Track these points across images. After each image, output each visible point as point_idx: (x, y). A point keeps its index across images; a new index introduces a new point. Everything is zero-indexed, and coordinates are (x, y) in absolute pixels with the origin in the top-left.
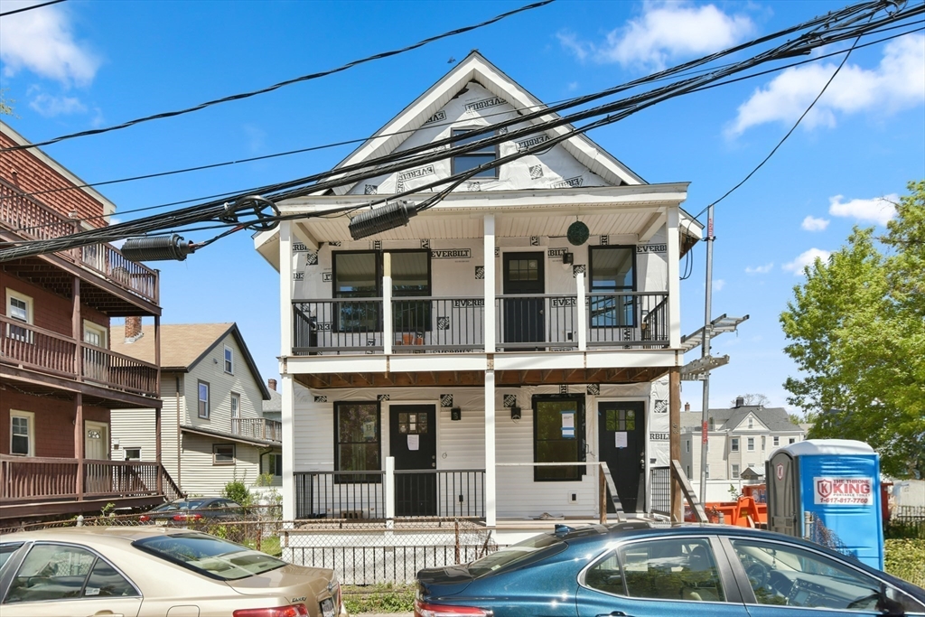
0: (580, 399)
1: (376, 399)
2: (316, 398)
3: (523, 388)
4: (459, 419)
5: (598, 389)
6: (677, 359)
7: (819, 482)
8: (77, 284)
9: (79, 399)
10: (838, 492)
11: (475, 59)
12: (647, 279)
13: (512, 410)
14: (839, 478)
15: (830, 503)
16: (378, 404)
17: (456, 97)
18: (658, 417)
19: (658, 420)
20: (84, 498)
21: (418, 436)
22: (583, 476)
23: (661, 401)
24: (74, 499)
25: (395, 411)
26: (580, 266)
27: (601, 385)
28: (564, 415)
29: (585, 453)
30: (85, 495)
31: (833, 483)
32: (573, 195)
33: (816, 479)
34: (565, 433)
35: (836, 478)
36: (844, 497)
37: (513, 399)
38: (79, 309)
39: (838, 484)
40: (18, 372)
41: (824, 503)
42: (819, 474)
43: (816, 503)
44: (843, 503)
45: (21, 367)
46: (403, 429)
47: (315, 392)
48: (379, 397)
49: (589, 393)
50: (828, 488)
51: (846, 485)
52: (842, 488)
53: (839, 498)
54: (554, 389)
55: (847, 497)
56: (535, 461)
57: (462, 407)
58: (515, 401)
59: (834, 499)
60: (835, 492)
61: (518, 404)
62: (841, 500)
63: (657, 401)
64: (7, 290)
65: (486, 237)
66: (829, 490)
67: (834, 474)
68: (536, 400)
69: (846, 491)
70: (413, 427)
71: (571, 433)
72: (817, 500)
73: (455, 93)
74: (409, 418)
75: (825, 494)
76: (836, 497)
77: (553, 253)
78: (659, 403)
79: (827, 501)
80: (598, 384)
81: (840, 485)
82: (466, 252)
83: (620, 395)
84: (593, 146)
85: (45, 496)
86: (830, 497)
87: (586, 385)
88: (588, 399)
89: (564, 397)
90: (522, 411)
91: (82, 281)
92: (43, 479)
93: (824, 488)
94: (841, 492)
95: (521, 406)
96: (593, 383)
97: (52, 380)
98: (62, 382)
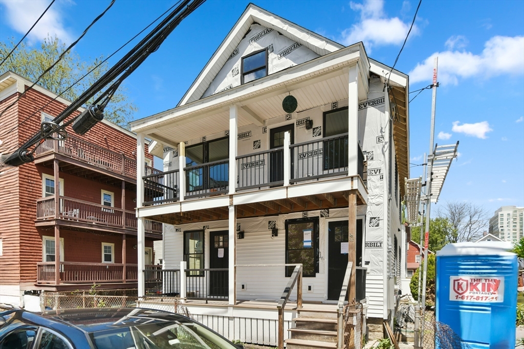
0: (316, 220)
1: (202, 228)
2: (177, 230)
3: (280, 216)
4: (243, 238)
5: (328, 213)
6: (352, 184)
7: (455, 281)
8: (123, 184)
9: (124, 236)
10: (475, 291)
11: (251, 9)
12: (366, 127)
13: (273, 231)
14: (477, 276)
15: (465, 300)
16: (203, 231)
17: (244, 37)
18: (372, 230)
19: (372, 232)
20: (126, 282)
21: (223, 249)
22: (317, 274)
23: (375, 218)
24: (122, 282)
25: (212, 235)
26: (317, 128)
27: (330, 210)
28: (305, 232)
29: (319, 258)
30: (127, 280)
31: (470, 281)
32: (278, 77)
33: (453, 278)
34: (305, 244)
35: (473, 276)
36: (481, 295)
37: (274, 223)
38: (124, 195)
39: (474, 283)
40: (92, 226)
41: (460, 300)
42: (457, 274)
43: (451, 299)
44: (480, 301)
45: (94, 223)
46: (216, 245)
47: (176, 227)
48: (204, 227)
49: (322, 216)
50: (464, 286)
51: (484, 285)
52: (480, 286)
53: (475, 296)
54: (299, 215)
55: (484, 295)
56: (286, 263)
57: (245, 230)
58: (275, 225)
59: (469, 296)
60: (471, 290)
61: (276, 227)
62: (478, 298)
63: (371, 218)
64: (102, 190)
65: (231, 120)
66: (464, 288)
67: (473, 273)
68: (288, 223)
69: (483, 290)
70: (221, 244)
71: (309, 244)
72: (452, 297)
73: (243, 35)
74: (219, 239)
75: (460, 291)
76: (472, 294)
77: (299, 123)
78: (373, 220)
79: (462, 298)
80: (328, 209)
81: (477, 284)
82: (249, 133)
83: (343, 216)
84: (323, 40)
85: (106, 281)
86: (466, 295)
87: (319, 211)
88: (321, 220)
89: (305, 220)
90: (279, 231)
91: (126, 182)
92: (105, 273)
93: (459, 286)
94: (478, 290)
95: (279, 228)
96: (324, 209)
97: (109, 228)
98: (114, 229)
